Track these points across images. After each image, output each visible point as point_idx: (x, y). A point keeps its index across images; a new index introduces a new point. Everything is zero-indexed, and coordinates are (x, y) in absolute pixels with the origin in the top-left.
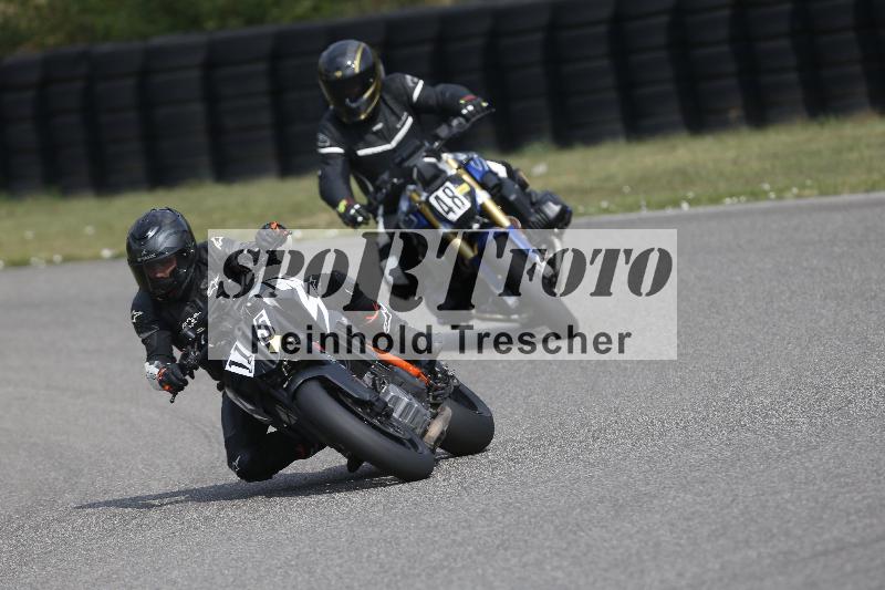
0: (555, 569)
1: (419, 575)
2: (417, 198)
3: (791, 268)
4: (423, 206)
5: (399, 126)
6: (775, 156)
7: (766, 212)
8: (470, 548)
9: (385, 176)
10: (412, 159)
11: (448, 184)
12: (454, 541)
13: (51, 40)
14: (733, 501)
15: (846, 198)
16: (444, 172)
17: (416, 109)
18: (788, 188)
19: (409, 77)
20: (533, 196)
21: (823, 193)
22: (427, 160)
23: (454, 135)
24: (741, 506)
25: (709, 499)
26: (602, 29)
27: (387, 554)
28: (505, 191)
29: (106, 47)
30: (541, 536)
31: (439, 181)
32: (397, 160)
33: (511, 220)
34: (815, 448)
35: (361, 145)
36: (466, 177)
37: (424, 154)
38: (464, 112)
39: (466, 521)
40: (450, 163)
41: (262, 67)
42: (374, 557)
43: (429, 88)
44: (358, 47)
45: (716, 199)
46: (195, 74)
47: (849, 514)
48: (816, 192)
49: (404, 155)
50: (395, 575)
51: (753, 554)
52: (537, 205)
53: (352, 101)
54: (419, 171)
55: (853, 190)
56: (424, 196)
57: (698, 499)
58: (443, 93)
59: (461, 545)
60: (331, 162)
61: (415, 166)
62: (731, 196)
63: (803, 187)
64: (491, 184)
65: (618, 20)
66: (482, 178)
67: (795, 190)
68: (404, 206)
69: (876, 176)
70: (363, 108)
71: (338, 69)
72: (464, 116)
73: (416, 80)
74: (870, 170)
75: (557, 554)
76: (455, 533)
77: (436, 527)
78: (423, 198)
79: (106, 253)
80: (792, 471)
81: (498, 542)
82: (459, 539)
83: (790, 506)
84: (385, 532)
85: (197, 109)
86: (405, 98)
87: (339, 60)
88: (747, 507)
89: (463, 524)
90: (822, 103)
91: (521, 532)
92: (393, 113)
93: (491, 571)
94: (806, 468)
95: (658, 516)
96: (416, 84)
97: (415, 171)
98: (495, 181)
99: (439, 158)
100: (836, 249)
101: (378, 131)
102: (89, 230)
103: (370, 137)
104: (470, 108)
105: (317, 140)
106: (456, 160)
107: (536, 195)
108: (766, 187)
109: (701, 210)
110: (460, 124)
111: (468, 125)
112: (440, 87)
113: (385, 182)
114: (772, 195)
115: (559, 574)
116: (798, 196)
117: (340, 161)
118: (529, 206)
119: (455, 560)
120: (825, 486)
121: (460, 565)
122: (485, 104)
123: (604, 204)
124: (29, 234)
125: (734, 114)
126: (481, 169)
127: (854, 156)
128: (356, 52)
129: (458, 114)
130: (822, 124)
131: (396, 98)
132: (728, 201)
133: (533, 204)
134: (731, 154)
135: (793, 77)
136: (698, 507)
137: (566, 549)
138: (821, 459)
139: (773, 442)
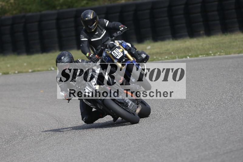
0: (153, 157)
1: (115, 159)
2: (108, 53)
3: (218, 75)
4: (110, 54)
5: (102, 33)
6: (213, 44)
7: (210, 59)
8: (130, 151)
9: (100, 46)
10: (107, 42)
11: (117, 49)
12: (125, 150)
13: (14, 12)
14: (202, 138)
15: (233, 55)
16: (115, 45)
17: (107, 29)
18: (216, 53)
19: (105, 20)
20: (139, 52)
21: (226, 54)
22: (111, 42)
23: (118, 36)
24: (204, 140)
25: (195, 138)
26: (166, 9)
27: (107, 153)
28: (131, 51)
29: (30, 14)
30: (149, 148)
31: (114, 48)
32: (103, 42)
33: (133, 58)
34: (224, 124)
35: (92, 38)
36: (121, 47)
37: (110, 41)
38: (121, 29)
39: (128, 144)
40: (117, 43)
41: (73, 19)
42: (103, 154)
43: (110, 23)
44: (92, 12)
45: (197, 56)
46: (54, 21)
47: (233, 142)
48: (224, 54)
49: (105, 41)
50: (109, 159)
51: (207, 153)
52: (140, 54)
53: (90, 26)
54: (109, 45)
55: (235, 53)
56: (110, 52)
57: (192, 138)
58: (114, 24)
59: (127, 151)
60: (84, 42)
61: (108, 44)
62: (201, 55)
63: (221, 52)
64: (128, 49)
65: (170, 7)
66: (125, 47)
67: (219, 53)
68: (104, 54)
69: (241, 49)
70: (93, 28)
71: (87, 18)
72: (121, 31)
73: (107, 21)
74: (239, 48)
75: (153, 153)
76: (126, 147)
77: (120, 146)
78: (110, 53)
79: (30, 71)
80: (218, 130)
81: (137, 150)
82: (126, 149)
83: (217, 140)
84: (106, 147)
85: (55, 31)
86: (104, 25)
87: (87, 15)
88: (205, 140)
89: (128, 145)
90: (226, 29)
91: (143, 147)
92: (101, 29)
93: (135, 158)
94: (222, 130)
95: (181, 143)
96: (107, 22)
97: (108, 45)
98: (129, 48)
99: (114, 42)
100: (230, 69)
101: (97, 34)
102: (25, 64)
103: (95, 36)
104: (122, 28)
105: (80, 37)
106: (118, 42)
107: (140, 52)
108: (211, 52)
109: (193, 59)
110: (120, 33)
111: (122, 33)
112: (113, 23)
113: (99, 48)
114: (212, 55)
115: (154, 159)
116: (220, 55)
117: (87, 42)
118: (138, 55)
119: (125, 155)
120: (227, 134)
121: (127, 156)
122: (126, 28)
123: (166, 57)
124: (9, 66)
125: (202, 32)
126: (125, 45)
127: (235, 44)
128: (91, 13)
129: (119, 30)
130: (226, 35)
131: (102, 25)
132: (200, 56)
133: (139, 54)
134: (201, 43)
135: (218, 22)
136: (192, 140)
137: (156, 152)
138: (226, 127)
139: (212, 123)
